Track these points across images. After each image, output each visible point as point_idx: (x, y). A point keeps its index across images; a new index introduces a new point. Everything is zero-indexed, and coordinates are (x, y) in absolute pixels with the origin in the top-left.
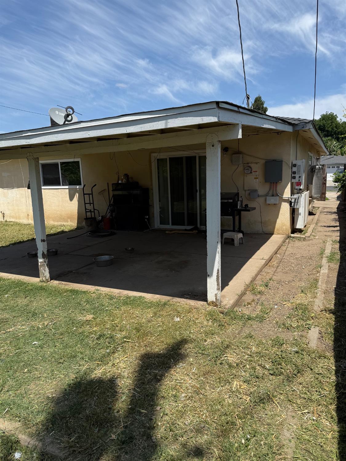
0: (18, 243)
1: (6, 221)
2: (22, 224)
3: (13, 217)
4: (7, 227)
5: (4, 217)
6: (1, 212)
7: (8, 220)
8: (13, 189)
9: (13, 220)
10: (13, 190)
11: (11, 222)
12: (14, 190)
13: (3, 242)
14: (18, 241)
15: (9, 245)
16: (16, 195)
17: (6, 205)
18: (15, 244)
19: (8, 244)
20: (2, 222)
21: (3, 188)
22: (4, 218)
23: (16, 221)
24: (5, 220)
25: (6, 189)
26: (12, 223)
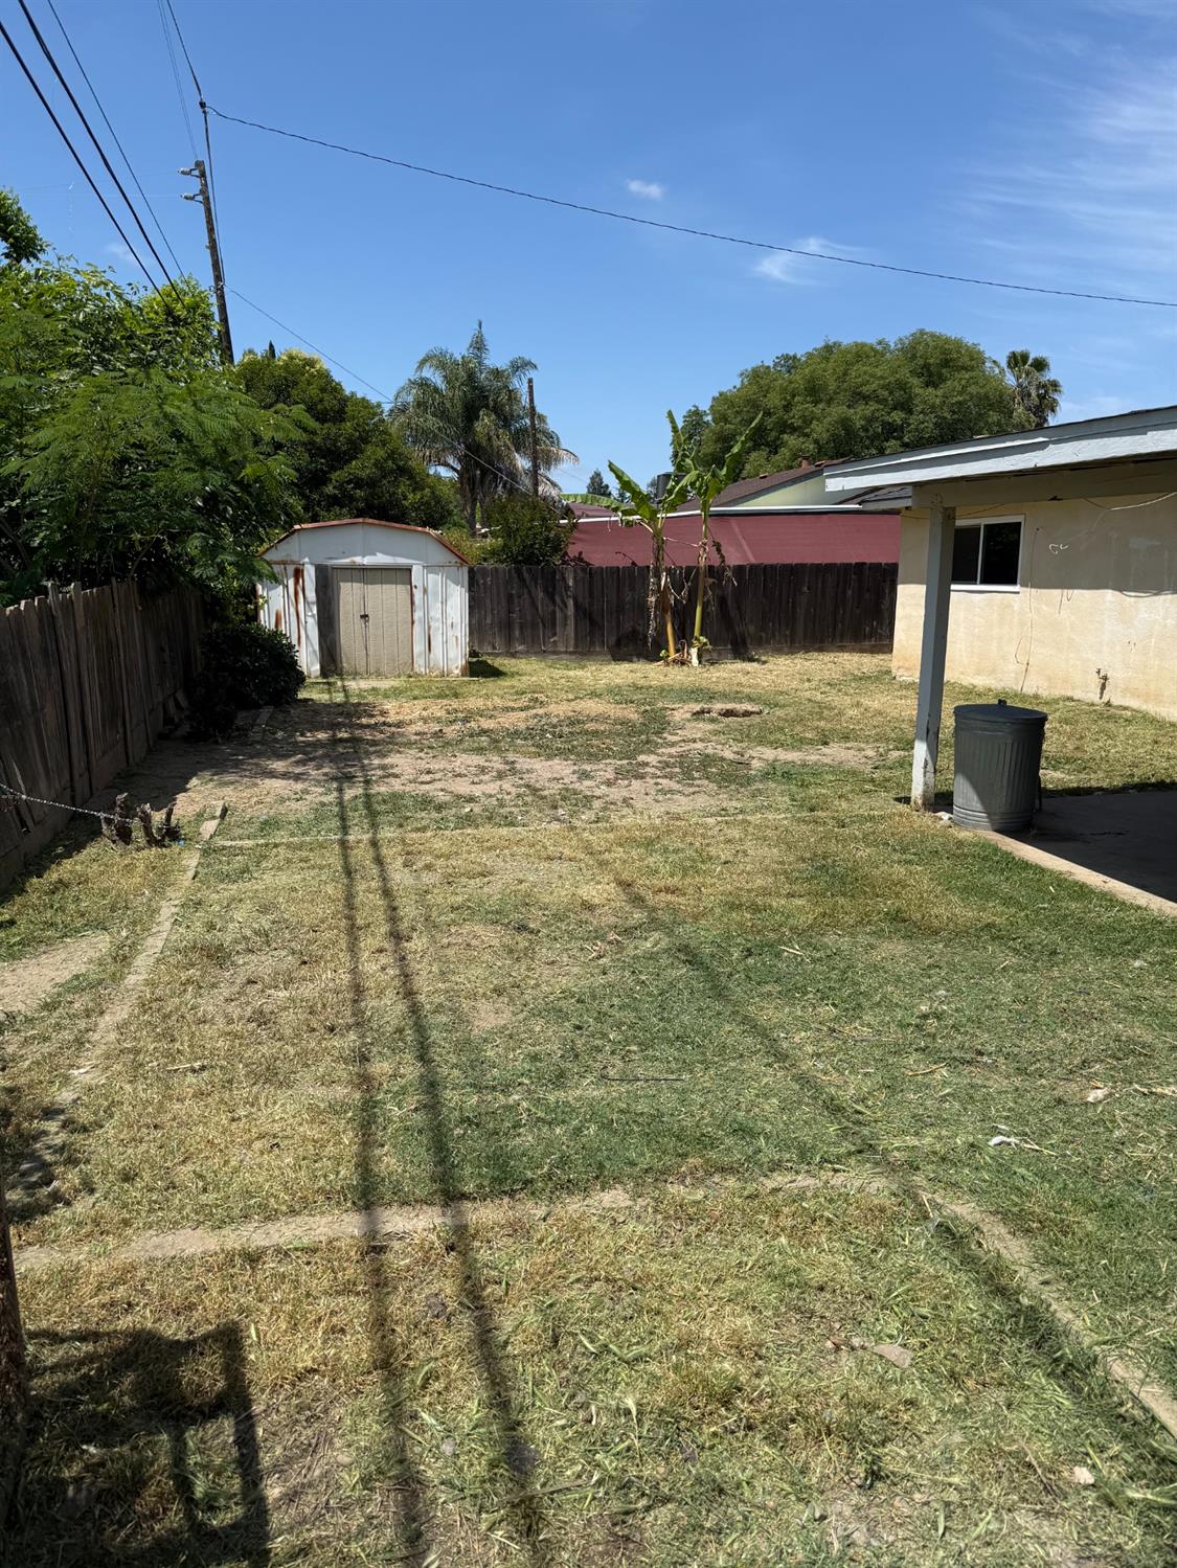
0: (1153, 785)
1: (1108, 704)
2: (1164, 720)
3: (1136, 694)
4: (1111, 725)
5: (1103, 687)
6: (1099, 672)
7: (1115, 702)
8: (1156, 594)
9: (1134, 704)
10: (1156, 598)
11: (1126, 708)
12: (1162, 598)
13: (1101, 775)
14: (1153, 780)
15: (1125, 789)
16: (1165, 618)
17: (1118, 648)
18: (1143, 787)
19: (1118, 782)
20: (1093, 705)
21: (1121, 591)
22: (1102, 693)
23: (1144, 707)
24: (1105, 698)
25: (1133, 594)
26: (1129, 713)
